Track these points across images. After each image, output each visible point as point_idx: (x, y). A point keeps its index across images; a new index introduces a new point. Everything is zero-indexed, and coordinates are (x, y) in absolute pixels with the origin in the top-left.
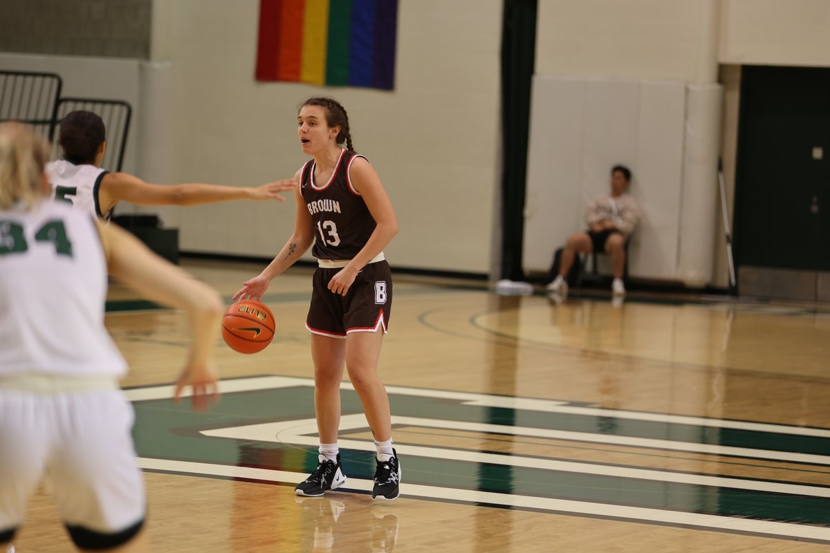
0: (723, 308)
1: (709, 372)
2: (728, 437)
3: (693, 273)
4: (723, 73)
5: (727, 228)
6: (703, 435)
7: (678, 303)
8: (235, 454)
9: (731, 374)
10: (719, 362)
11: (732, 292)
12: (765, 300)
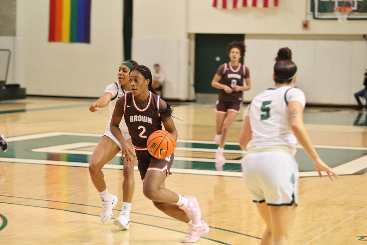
0: (192, 106)
1: (188, 126)
2: (195, 145)
3: (182, 96)
4: (189, 36)
5: (192, 82)
6: (187, 145)
7: (178, 105)
8: (45, 156)
9: (195, 126)
10: (191, 122)
11: (194, 101)
12: (204, 103)
